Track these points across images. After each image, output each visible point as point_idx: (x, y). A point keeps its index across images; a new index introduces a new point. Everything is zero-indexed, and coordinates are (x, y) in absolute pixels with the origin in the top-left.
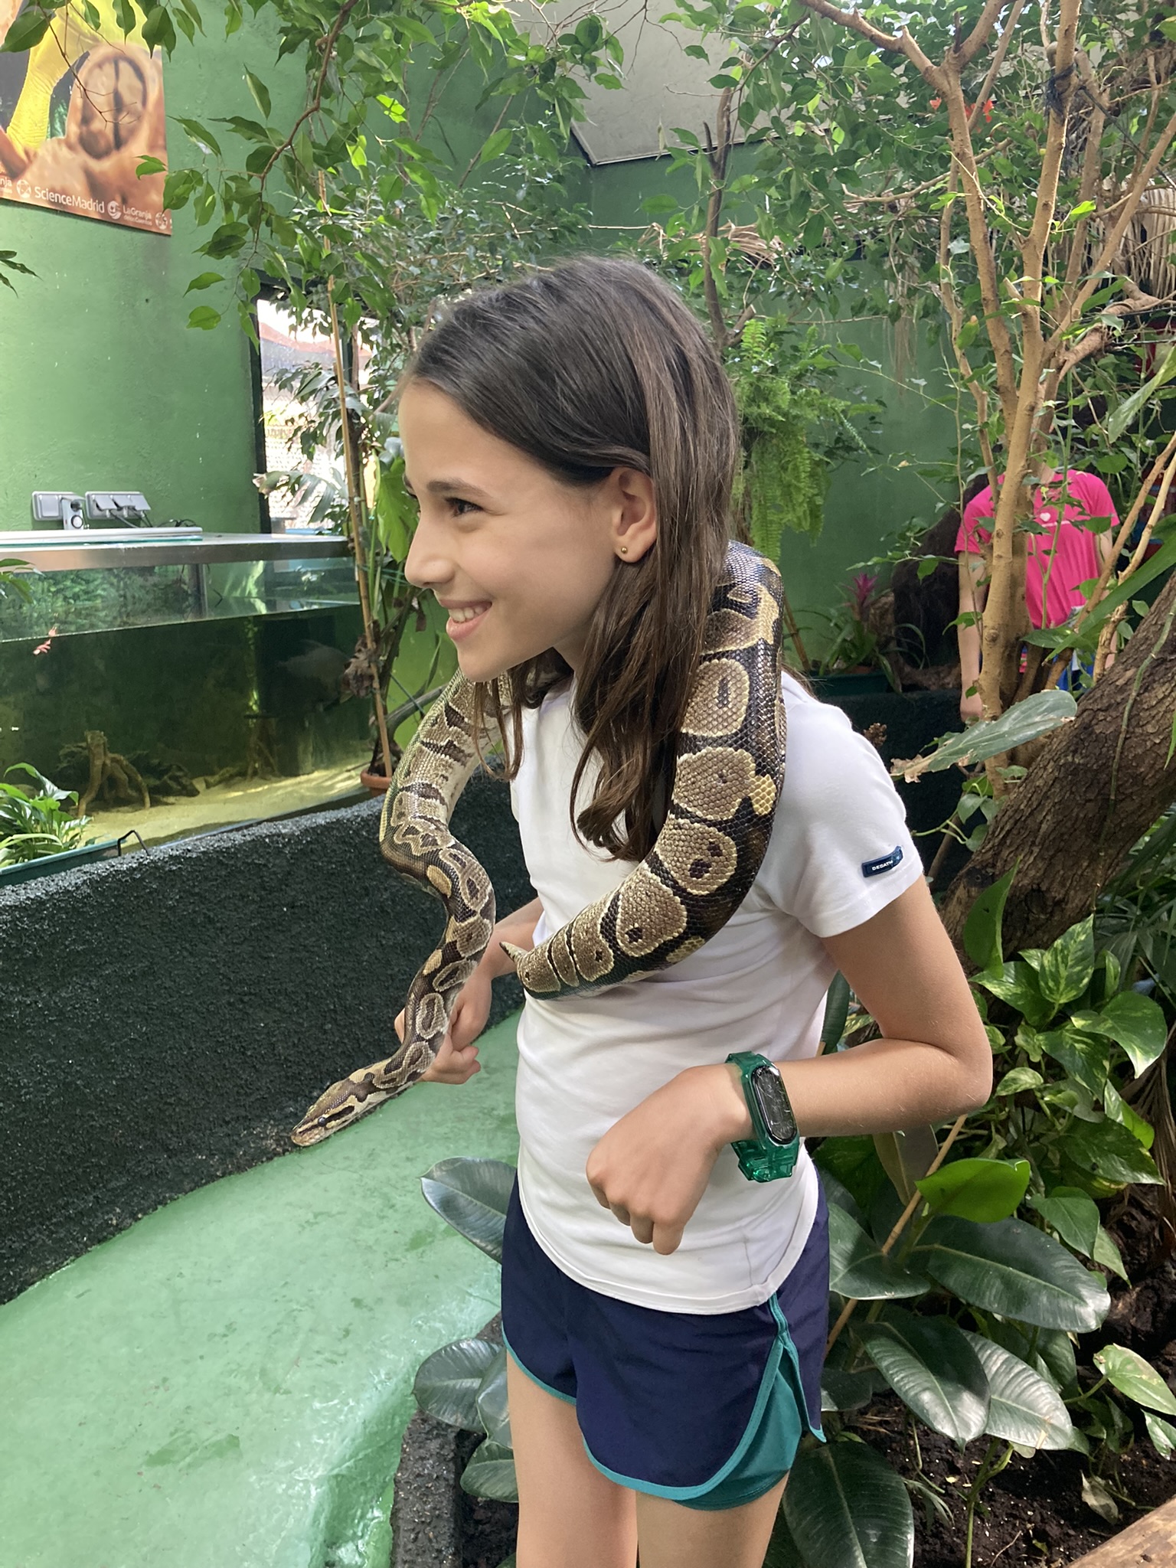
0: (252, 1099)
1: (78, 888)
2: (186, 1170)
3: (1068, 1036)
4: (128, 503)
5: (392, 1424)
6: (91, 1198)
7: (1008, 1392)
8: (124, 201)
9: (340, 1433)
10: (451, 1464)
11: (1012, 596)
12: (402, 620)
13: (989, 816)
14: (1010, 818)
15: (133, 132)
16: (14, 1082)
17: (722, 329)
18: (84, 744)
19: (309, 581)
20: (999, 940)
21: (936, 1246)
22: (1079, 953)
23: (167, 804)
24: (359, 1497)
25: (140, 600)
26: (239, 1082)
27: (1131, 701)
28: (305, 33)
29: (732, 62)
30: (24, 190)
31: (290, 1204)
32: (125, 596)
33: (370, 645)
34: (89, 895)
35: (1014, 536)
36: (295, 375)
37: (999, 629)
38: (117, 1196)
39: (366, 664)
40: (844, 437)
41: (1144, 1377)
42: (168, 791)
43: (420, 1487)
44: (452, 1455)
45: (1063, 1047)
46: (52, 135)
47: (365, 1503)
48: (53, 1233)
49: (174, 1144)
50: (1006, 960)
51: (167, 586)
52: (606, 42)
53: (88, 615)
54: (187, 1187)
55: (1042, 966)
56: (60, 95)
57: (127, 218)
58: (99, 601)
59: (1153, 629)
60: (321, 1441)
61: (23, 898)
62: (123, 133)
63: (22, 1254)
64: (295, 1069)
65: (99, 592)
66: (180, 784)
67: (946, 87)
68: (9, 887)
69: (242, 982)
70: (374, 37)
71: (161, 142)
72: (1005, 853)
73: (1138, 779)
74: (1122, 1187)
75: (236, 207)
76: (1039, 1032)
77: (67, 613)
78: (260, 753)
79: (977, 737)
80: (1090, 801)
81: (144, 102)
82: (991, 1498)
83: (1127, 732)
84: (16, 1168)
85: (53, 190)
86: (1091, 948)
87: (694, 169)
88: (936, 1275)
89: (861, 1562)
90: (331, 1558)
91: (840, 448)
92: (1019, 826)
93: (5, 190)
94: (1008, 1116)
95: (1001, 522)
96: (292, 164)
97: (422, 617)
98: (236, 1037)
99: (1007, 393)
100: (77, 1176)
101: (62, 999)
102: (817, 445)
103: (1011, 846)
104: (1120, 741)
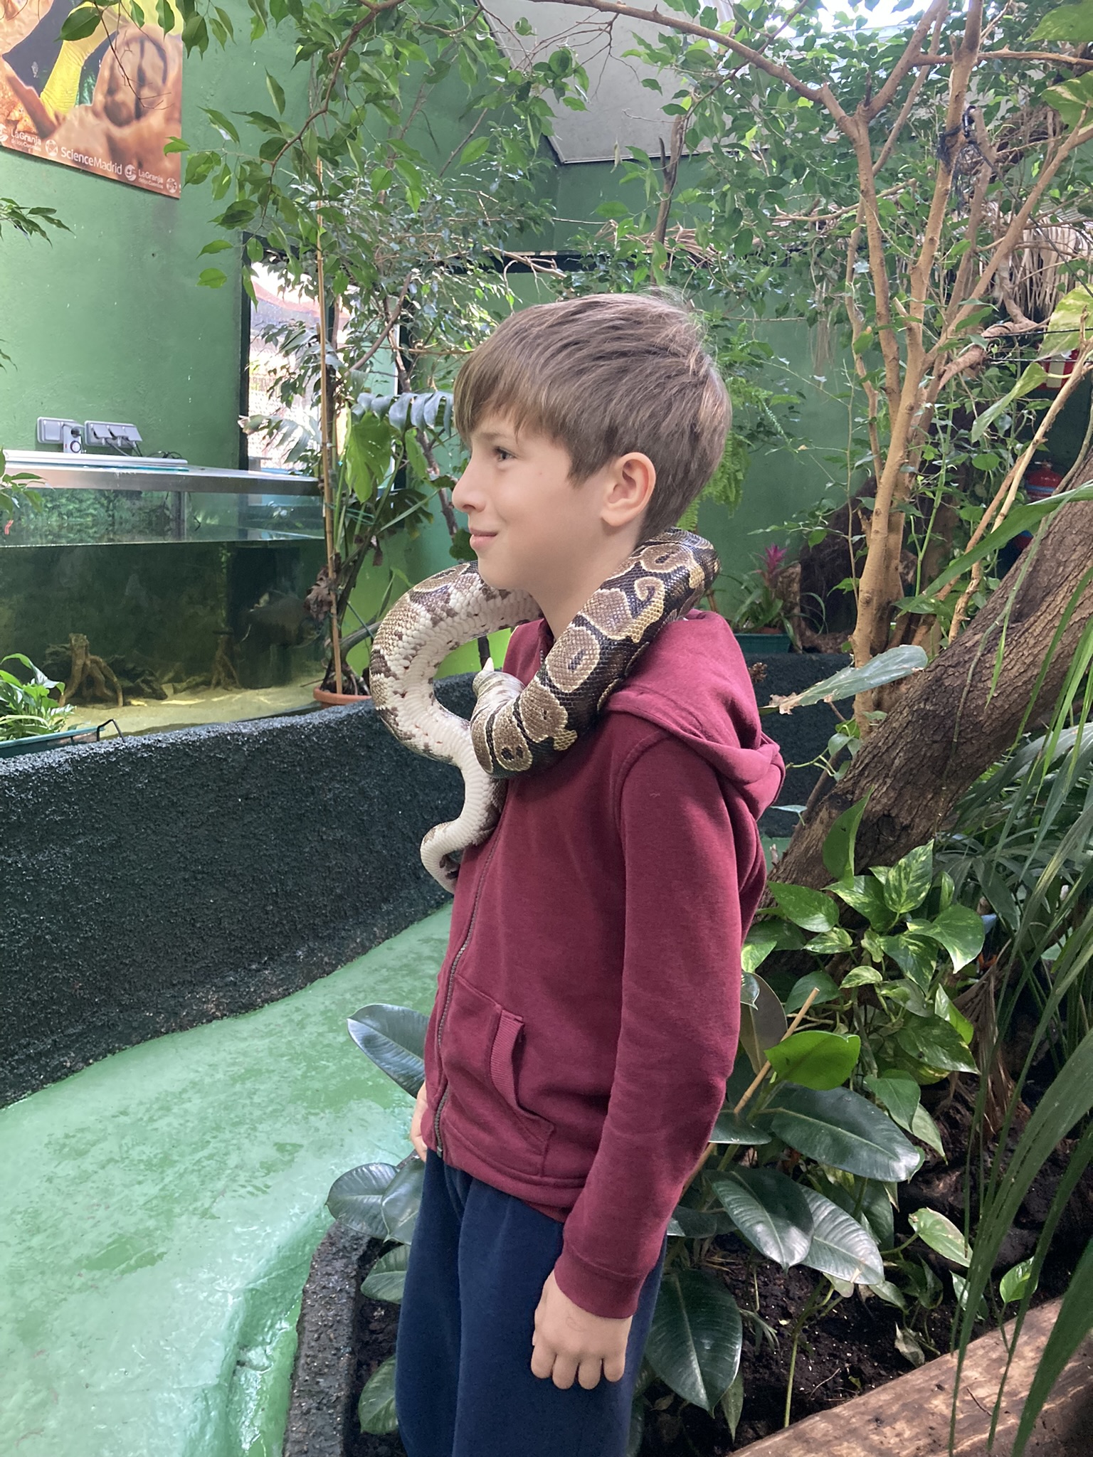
0: (198, 966)
1: (60, 766)
2: (135, 1024)
3: (903, 938)
4: (123, 434)
6: (50, 1041)
7: (831, 1236)
8: (140, 166)
10: (353, 1281)
11: (887, 567)
12: (361, 554)
13: (854, 753)
14: (869, 754)
15: (153, 105)
19: (279, 516)
20: (852, 856)
21: (781, 1109)
22: (919, 871)
23: (138, 705)
25: (127, 521)
26: (187, 950)
27: (976, 660)
29: (682, 94)
30: (49, 149)
32: (113, 516)
33: (331, 575)
34: (69, 773)
35: (890, 515)
36: (280, 331)
37: (872, 593)
38: (72, 1042)
39: (326, 592)
40: (765, 422)
41: (949, 1235)
43: (325, 1297)
44: (354, 1273)
45: (900, 950)
48: (13, 1068)
49: (126, 1000)
50: (858, 873)
51: (153, 511)
52: (575, 71)
54: (134, 1040)
55: (887, 880)
58: (89, 519)
60: (240, 1260)
61: (12, 769)
62: (144, 103)
64: (238, 943)
65: (91, 511)
66: (151, 687)
67: (856, 134)
69: (197, 860)
70: (375, 52)
71: (176, 115)
72: (863, 782)
73: (978, 726)
74: (944, 1076)
75: (249, 187)
76: (881, 934)
77: (61, 527)
79: (844, 679)
80: (935, 742)
81: (164, 79)
82: (816, 1340)
83: (971, 685)
85: (78, 151)
86: (930, 868)
87: (644, 182)
88: (777, 1131)
89: (695, 1365)
90: (242, 1358)
91: (761, 431)
92: (875, 762)
93: (35, 148)
94: (852, 1009)
95: (879, 503)
96: (299, 155)
97: (379, 553)
98: (188, 910)
99: (893, 393)
100: (39, 1020)
101: (39, 862)
102: (741, 428)
103: (868, 776)
104: (964, 693)
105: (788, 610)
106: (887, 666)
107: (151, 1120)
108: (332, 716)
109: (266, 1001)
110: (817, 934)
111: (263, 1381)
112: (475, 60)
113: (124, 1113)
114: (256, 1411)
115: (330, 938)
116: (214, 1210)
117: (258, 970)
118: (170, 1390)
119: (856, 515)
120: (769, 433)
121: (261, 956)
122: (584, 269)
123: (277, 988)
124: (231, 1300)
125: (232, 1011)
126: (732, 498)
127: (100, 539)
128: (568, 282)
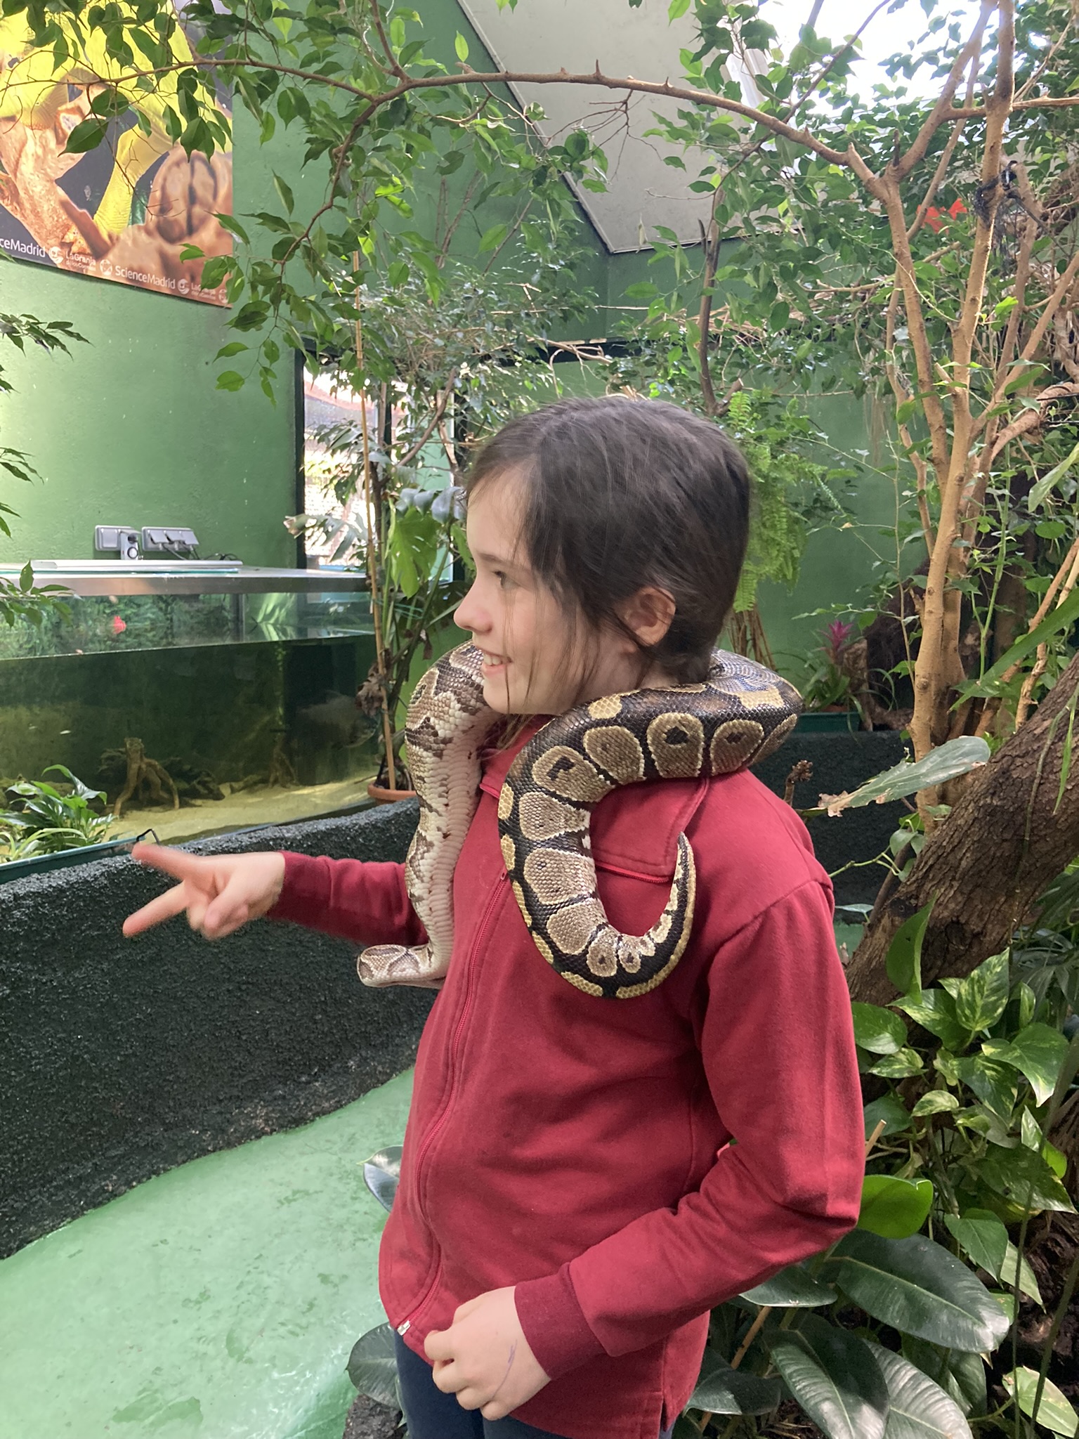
0: (244, 1080)
1: (96, 879)
2: (179, 1144)
3: (979, 1062)
4: (180, 538)
5: (345, 1399)
6: (90, 1164)
7: (913, 1408)
8: (193, 280)
11: (945, 648)
12: (411, 649)
13: (917, 851)
14: (934, 853)
15: (203, 221)
16: (27, 1052)
17: (713, 400)
18: (123, 750)
19: (336, 611)
20: (918, 969)
21: (848, 1258)
22: (995, 984)
23: (194, 806)
26: (233, 1064)
27: (1045, 749)
28: (327, 143)
29: (710, 170)
30: (106, 269)
31: (272, 1180)
32: (171, 620)
33: (382, 670)
34: (106, 886)
35: (945, 595)
36: (332, 430)
37: (930, 678)
38: (115, 1165)
39: (376, 688)
40: (821, 498)
42: (197, 795)
45: (973, 1073)
46: (133, 222)
48: (52, 1195)
49: (170, 1118)
50: (926, 986)
51: (211, 612)
52: (593, 153)
54: (180, 1160)
55: (959, 994)
56: (141, 190)
57: (194, 293)
59: (1070, 683)
61: (46, 885)
62: (195, 222)
63: (22, 1214)
64: (286, 1055)
65: (149, 615)
66: (208, 788)
67: (886, 195)
68: (35, 875)
69: (241, 971)
70: (387, 148)
72: (928, 886)
73: (1051, 822)
74: (1037, 1213)
75: (261, 288)
76: (956, 1054)
78: (282, 763)
79: (899, 776)
80: (1006, 840)
81: (215, 196)
83: (1042, 778)
85: (131, 269)
86: (1006, 979)
87: (673, 260)
88: (843, 1286)
91: (818, 508)
92: (940, 863)
93: (90, 268)
94: (926, 1138)
95: (932, 581)
96: (310, 253)
97: (428, 647)
98: (233, 1023)
99: (941, 464)
100: (79, 1143)
101: (75, 979)
102: (796, 505)
103: (933, 879)
104: (1035, 786)
105: (855, 688)
106: (945, 760)
108: (379, 816)
109: (317, 1114)
110: (880, 1056)
113: (164, 1242)
115: (384, 1045)
117: (308, 1083)
119: (907, 595)
120: (827, 508)
121: (311, 1068)
122: (631, 355)
123: (328, 1100)
125: (282, 1126)
126: (789, 576)
127: (158, 644)
128: (613, 368)
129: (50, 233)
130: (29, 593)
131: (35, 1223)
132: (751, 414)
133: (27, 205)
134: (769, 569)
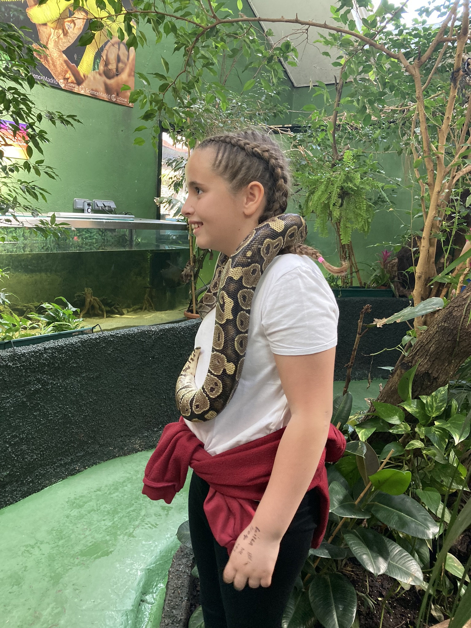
0: (132, 429)
1: (76, 343)
2: (105, 453)
3: (433, 428)
4: (109, 205)
6: (70, 458)
7: (399, 562)
9: (151, 554)
10: (190, 568)
11: (429, 262)
12: (204, 255)
13: (413, 344)
14: (419, 345)
15: (123, 70)
16: (47, 412)
17: (337, 153)
19: (172, 239)
20: (410, 391)
21: (376, 503)
22: (441, 398)
23: (112, 317)
24: (156, 578)
25: (110, 241)
26: (127, 421)
27: (467, 304)
28: (183, 44)
29: (340, 57)
30: (82, 90)
32: (104, 239)
33: (192, 264)
34: (80, 346)
35: (430, 240)
36: (174, 161)
37: (422, 273)
38: (79, 459)
39: (189, 271)
40: (381, 197)
41: (455, 565)
42: (114, 313)
43: (177, 574)
44: (191, 565)
45: (431, 433)
46: (94, 70)
47: (158, 580)
48: (55, 469)
49: (102, 442)
50: (413, 398)
51: (120, 237)
52: (292, 50)
53: (90, 245)
54: (105, 459)
55: (427, 402)
56: (98, 56)
57: (118, 101)
58: (94, 240)
60: (144, 556)
61: (56, 345)
62: (120, 70)
63: (44, 475)
64: (149, 419)
65: (95, 237)
66: (118, 310)
67: (414, 73)
68: (52, 341)
69: (132, 384)
70: (207, 46)
71: (133, 74)
72: (416, 358)
74: (454, 491)
75: (154, 104)
76: (424, 426)
77: (82, 244)
79: (407, 312)
80: (449, 340)
81: (128, 59)
82: (394, 608)
83: (465, 316)
84: (45, 443)
85: (92, 90)
86: (446, 397)
87: (324, 95)
88: (374, 513)
89: (335, 616)
90: (144, 598)
91: (379, 201)
92: (422, 348)
93: (76, 89)
94: (410, 459)
95: (425, 234)
96: (175, 90)
97: (212, 254)
98: (128, 405)
99: (431, 185)
100: (66, 449)
101: (67, 383)
102: (370, 199)
103: (418, 355)
104: (462, 319)
105: (392, 279)
106: (426, 306)
107: (110, 494)
108: (190, 324)
110: (393, 425)
111: (152, 609)
112: (249, 47)
114: (148, 622)
116: (134, 534)
117: (157, 431)
118: (112, 611)
119: (415, 239)
120: (384, 201)
121: (158, 425)
122: (303, 132)
124: (139, 573)
125: (146, 448)
126: (366, 230)
127: (99, 249)
128: (295, 138)
129: (60, 74)
130: (53, 226)
131: (48, 480)
132: (353, 160)
133: (51, 62)
134: (358, 226)
